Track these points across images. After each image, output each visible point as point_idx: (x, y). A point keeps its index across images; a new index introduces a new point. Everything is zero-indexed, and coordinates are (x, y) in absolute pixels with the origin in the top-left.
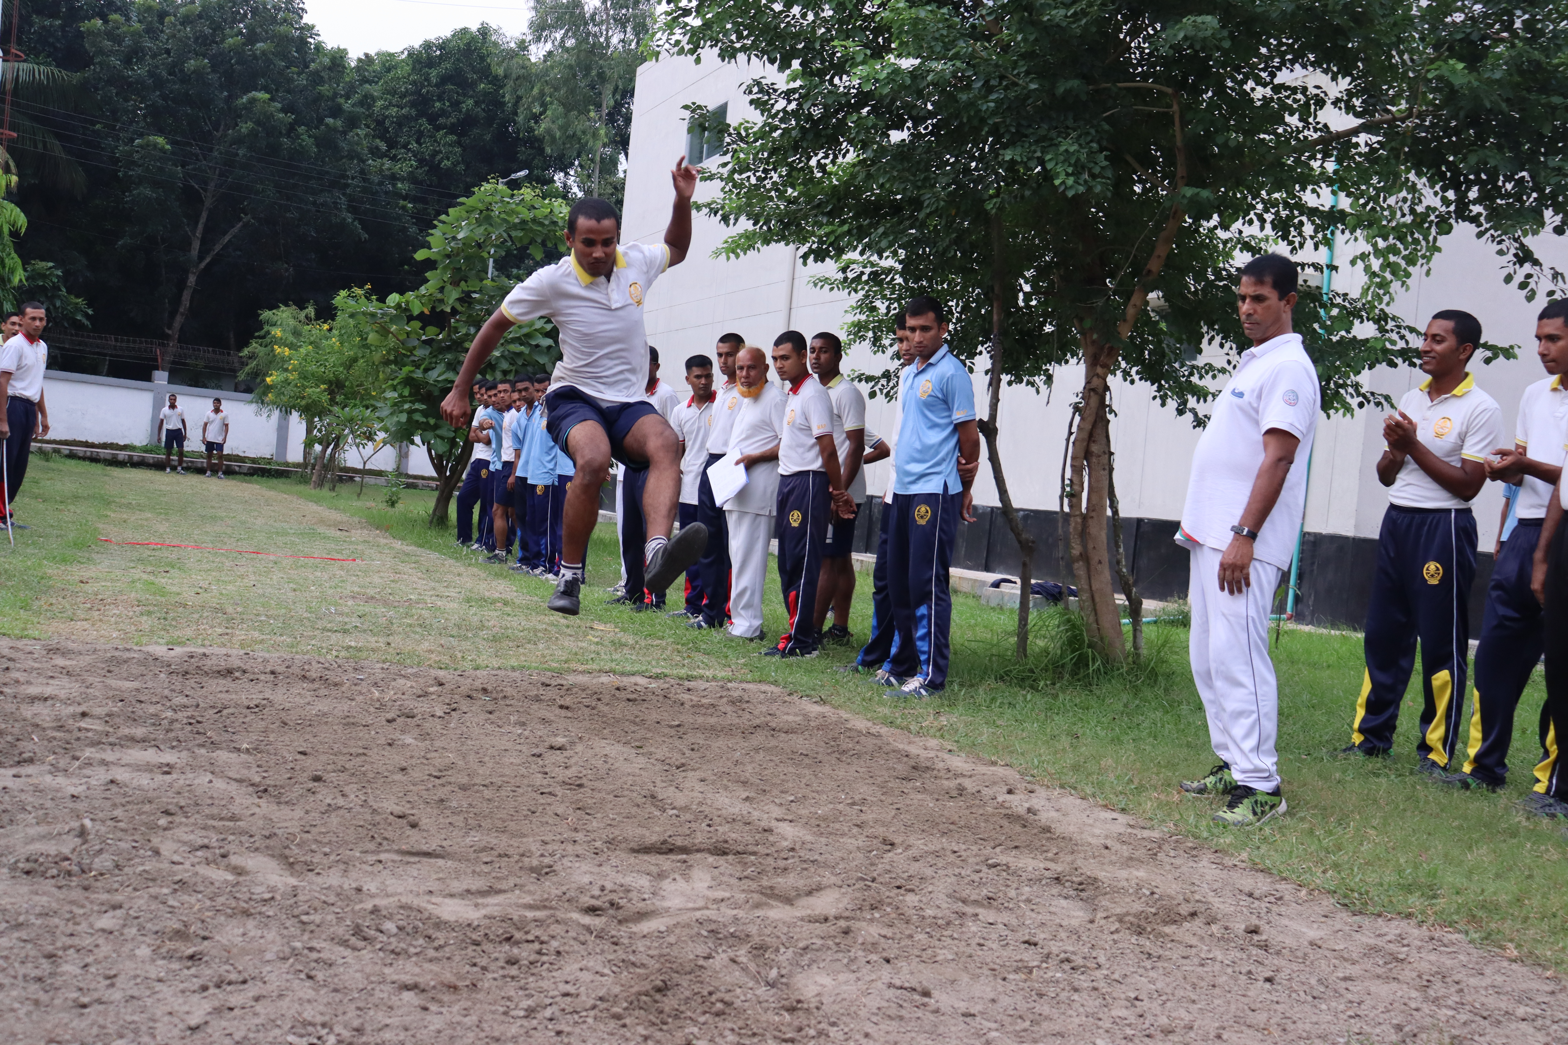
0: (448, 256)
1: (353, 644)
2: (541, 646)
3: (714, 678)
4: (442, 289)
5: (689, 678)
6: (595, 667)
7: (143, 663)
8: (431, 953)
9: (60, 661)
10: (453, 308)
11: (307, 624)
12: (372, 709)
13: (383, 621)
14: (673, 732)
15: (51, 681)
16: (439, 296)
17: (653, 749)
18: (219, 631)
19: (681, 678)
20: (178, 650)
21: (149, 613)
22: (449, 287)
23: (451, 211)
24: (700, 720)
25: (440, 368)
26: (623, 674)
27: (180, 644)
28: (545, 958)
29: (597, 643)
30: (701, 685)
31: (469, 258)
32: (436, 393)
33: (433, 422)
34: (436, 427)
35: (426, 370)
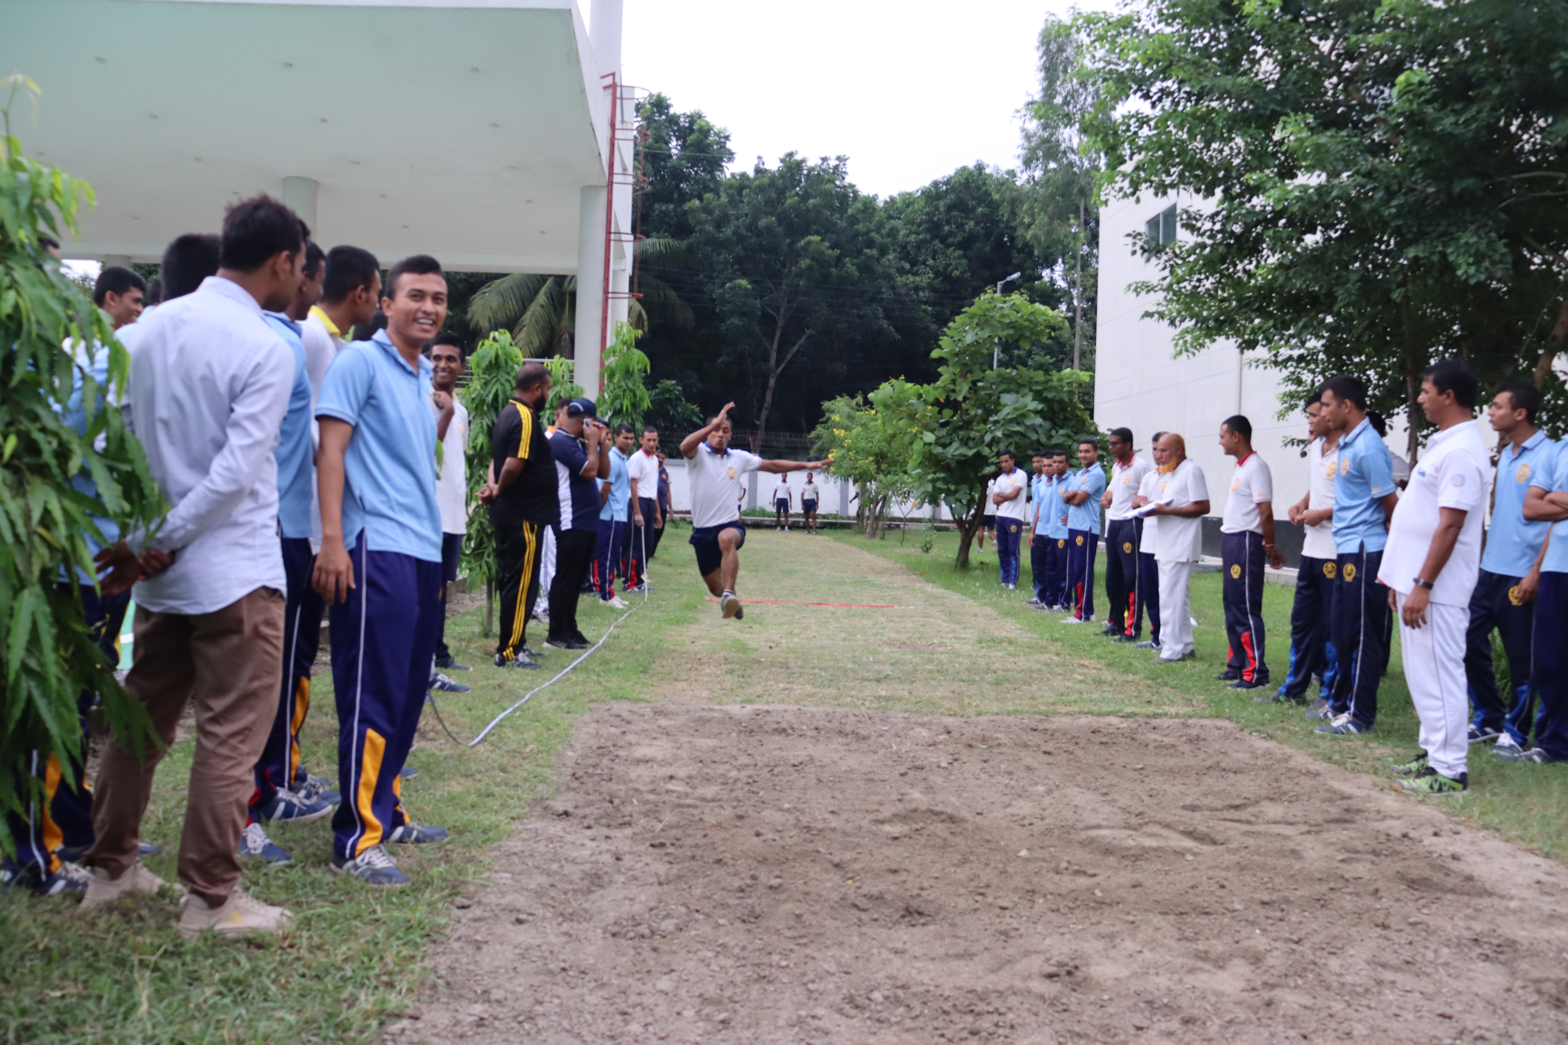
0: (957, 355)
1: (883, 693)
2: (1034, 687)
3: (1177, 716)
4: (954, 382)
5: (1156, 716)
6: (1076, 708)
7: (721, 722)
8: (909, 1023)
9: (663, 722)
10: (963, 396)
11: (851, 674)
12: (890, 763)
13: (909, 668)
14: (1136, 775)
15: (655, 742)
16: (952, 387)
17: (1117, 797)
18: (782, 686)
19: (1148, 716)
20: (749, 708)
21: (731, 672)
22: (959, 380)
23: (957, 318)
24: (1161, 761)
25: (955, 444)
26: (1099, 715)
27: (750, 702)
28: (1001, 1031)
29: (1081, 682)
30: (1165, 722)
31: (973, 355)
32: (953, 465)
33: (953, 487)
34: (956, 492)
35: (944, 446)
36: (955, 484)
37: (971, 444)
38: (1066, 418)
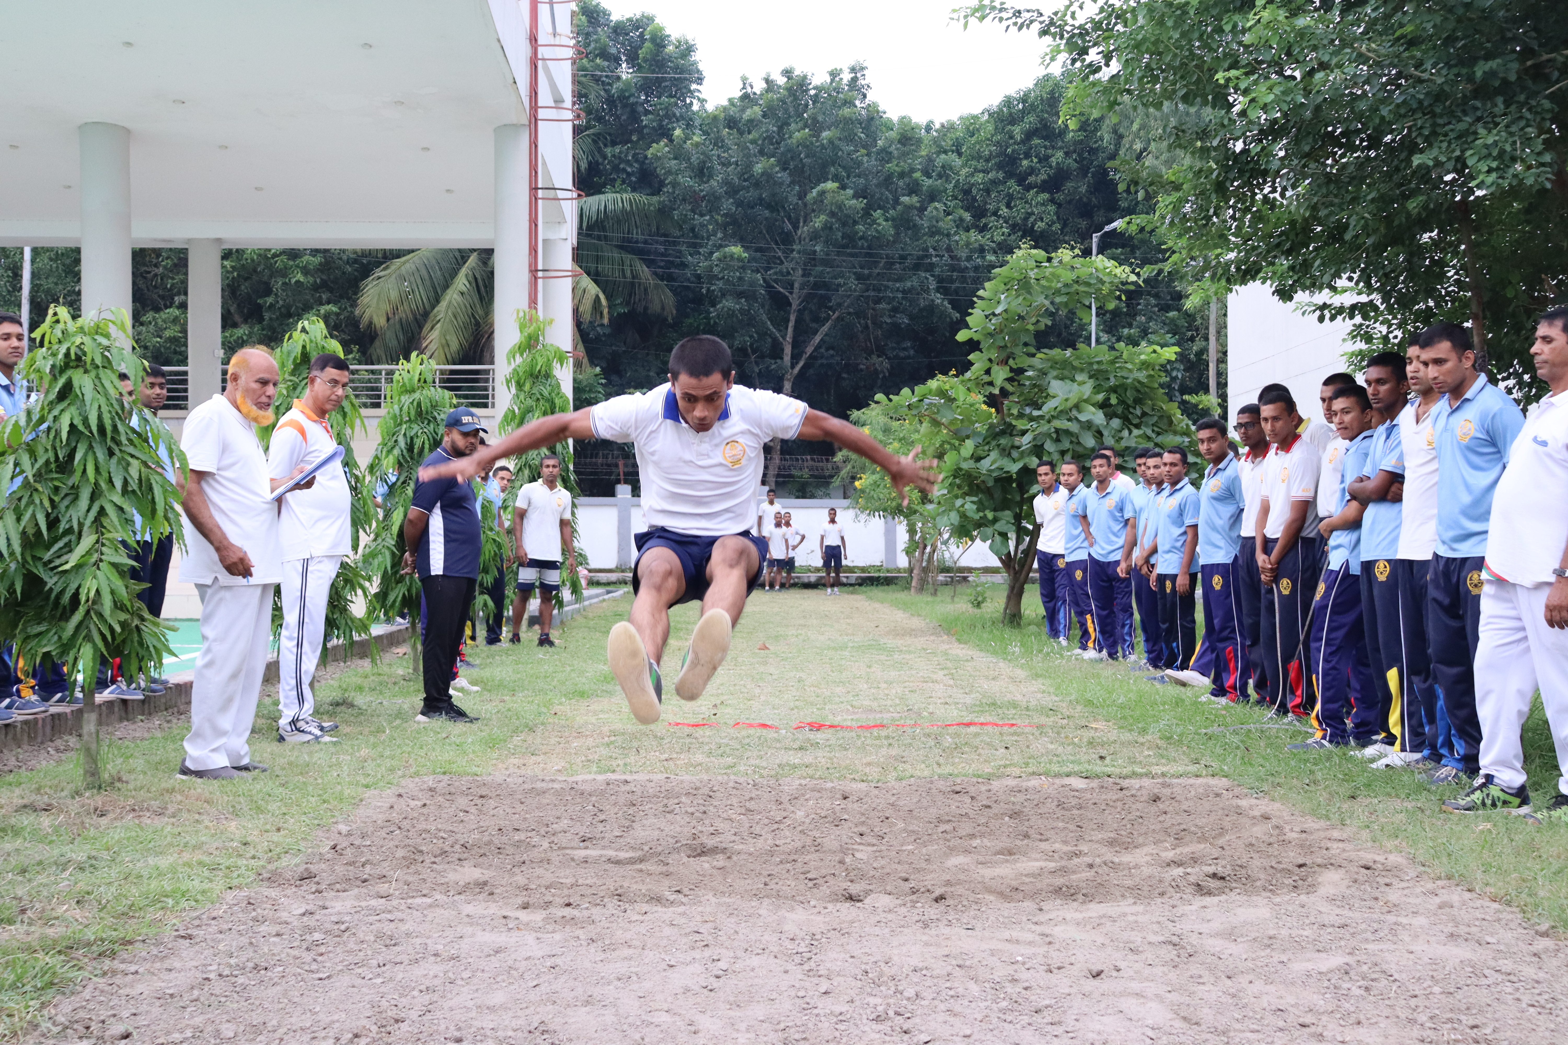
0: (991, 335)
4: (988, 372)
10: (1002, 389)
16: (986, 378)
22: (995, 369)
23: (987, 285)
25: (994, 455)
31: (1013, 333)
32: (990, 484)
33: (990, 515)
34: (995, 520)
35: (979, 459)
36: (995, 510)
37: (1015, 454)
38: (1144, 414)
